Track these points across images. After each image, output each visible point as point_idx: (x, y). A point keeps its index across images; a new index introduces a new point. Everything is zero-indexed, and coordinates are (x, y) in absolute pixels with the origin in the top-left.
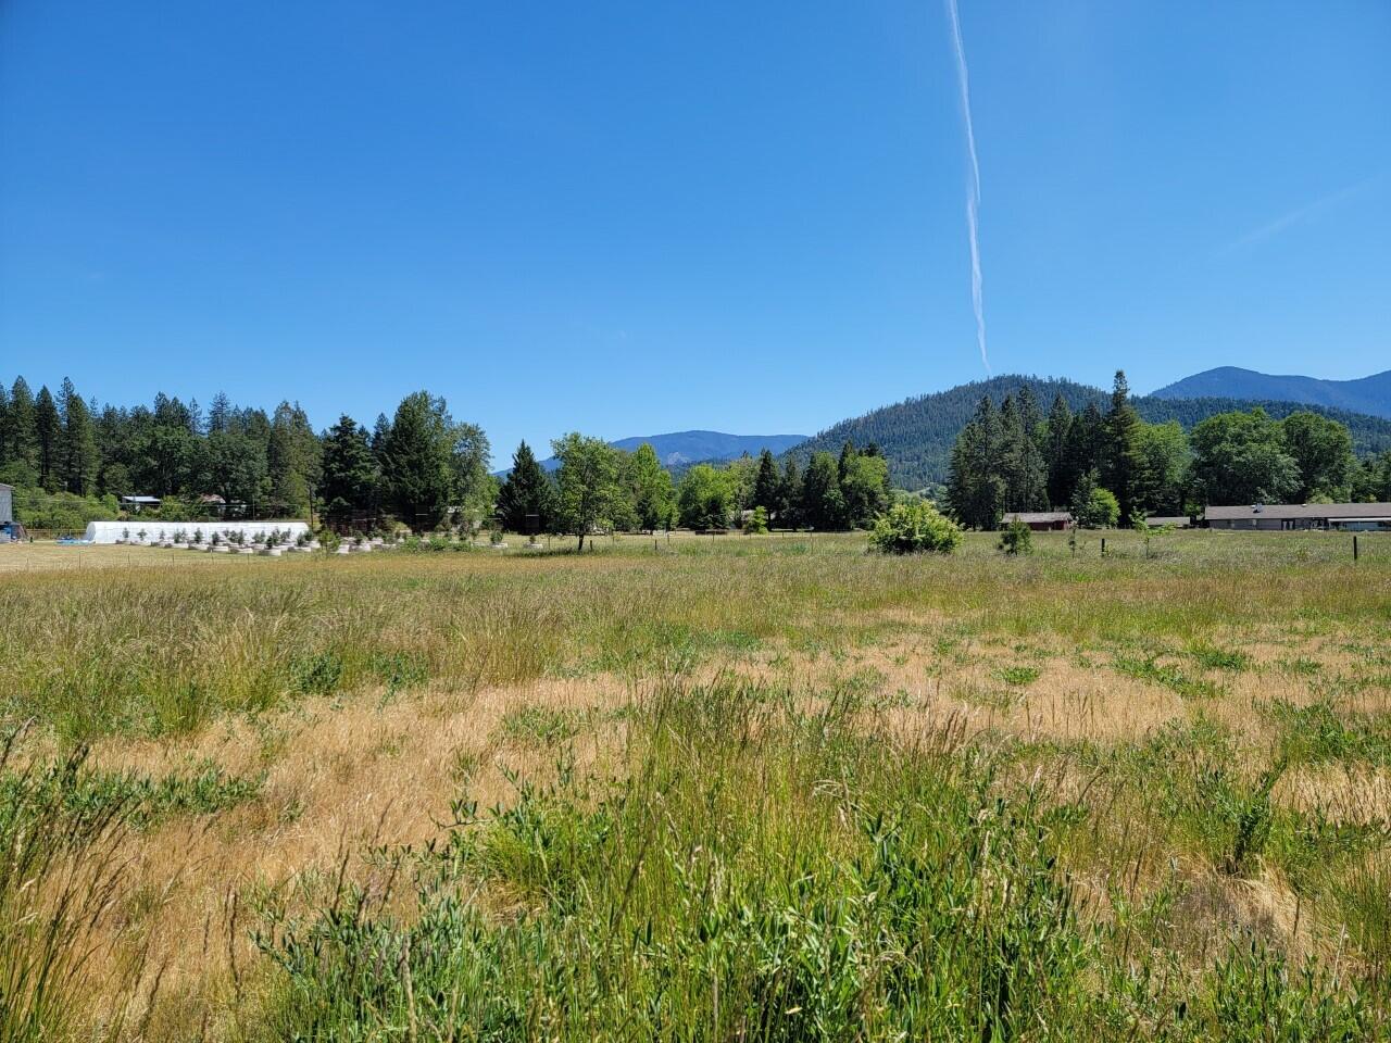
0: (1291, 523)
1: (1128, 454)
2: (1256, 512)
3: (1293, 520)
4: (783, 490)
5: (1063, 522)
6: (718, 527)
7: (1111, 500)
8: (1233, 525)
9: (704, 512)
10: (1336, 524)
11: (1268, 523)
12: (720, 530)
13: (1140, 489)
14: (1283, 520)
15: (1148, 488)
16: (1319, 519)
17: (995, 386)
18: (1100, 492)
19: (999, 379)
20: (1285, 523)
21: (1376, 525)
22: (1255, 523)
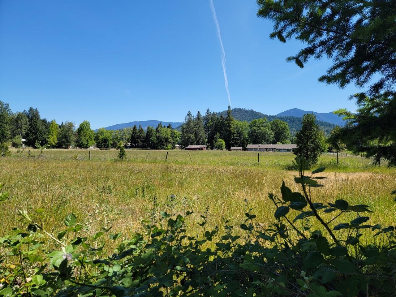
0: (267, 149)
1: (230, 129)
2: (259, 146)
3: (268, 148)
4: (139, 137)
5: (203, 148)
6: (105, 147)
7: (223, 142)
8: (253, 150)
9: (101, 142)
10: (277, 150)
11: (262, 149)
12: (106, 148)
13: (233, 139)
14: (265, 149)
15: (236, 139)
16: (273, 149)
17: (234, 111)
18: (220, 140)
19: (235, 109)
20: (266, 149)
21: (287, 150)
22: (258, 149)
